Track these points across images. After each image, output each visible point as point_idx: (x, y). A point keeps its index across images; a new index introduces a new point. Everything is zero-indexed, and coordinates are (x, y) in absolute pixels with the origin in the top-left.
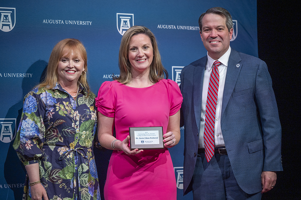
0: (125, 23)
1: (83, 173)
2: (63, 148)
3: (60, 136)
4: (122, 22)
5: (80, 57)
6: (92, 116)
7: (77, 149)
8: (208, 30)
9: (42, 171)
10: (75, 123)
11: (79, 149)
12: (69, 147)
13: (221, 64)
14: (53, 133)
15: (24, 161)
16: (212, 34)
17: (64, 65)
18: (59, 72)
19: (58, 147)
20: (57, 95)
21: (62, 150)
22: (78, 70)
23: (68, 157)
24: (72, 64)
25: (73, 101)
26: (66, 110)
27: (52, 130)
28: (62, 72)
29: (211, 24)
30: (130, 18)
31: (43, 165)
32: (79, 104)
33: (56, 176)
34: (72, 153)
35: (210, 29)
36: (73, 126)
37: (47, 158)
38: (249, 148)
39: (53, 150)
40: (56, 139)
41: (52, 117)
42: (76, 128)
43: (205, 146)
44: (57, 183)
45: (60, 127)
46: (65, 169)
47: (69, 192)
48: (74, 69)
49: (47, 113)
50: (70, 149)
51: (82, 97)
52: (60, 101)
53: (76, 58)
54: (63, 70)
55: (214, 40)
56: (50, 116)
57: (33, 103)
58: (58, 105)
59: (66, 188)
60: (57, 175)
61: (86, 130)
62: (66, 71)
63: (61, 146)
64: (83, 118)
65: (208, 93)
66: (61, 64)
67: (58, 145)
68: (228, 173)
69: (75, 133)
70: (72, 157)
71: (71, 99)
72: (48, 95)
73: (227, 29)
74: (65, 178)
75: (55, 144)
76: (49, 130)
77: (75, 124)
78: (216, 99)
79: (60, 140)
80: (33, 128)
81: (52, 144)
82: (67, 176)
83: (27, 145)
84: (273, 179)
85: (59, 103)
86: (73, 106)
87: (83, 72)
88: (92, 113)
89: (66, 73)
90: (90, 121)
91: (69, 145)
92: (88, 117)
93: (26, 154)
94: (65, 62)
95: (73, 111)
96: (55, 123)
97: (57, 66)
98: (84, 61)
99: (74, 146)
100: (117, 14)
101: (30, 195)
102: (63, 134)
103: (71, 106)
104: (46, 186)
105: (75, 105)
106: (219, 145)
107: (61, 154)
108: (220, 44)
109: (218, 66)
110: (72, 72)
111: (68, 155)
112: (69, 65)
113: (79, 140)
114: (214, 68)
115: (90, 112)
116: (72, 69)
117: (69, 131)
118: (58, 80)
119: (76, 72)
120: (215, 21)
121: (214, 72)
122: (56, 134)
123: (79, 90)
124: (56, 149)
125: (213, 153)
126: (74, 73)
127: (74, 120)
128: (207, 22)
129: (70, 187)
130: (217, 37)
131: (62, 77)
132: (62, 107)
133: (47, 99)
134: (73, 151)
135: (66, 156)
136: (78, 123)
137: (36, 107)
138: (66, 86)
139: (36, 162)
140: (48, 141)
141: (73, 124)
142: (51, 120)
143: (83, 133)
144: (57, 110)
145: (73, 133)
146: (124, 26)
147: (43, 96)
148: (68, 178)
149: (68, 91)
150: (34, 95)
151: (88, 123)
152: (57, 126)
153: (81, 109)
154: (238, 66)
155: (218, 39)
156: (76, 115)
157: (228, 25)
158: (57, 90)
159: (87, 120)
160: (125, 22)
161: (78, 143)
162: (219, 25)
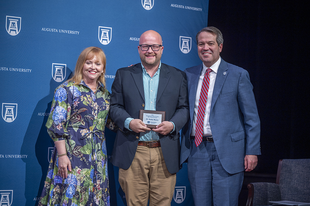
0: (105, 35)
1: (98, 150)
2: (84, 130)
3: (83, 120)
4: (103, 33)
5: (100, 61)
6: (107, 107)
7: (95, 131)
8: (202, 44)
9: (68, 147)
10: (94, 111)
11: (97, 132)
12: (89, 130)
13: (212, 71)
14: (77, 118)
15: (54, 138)
16: (204, 48)
17: (88, 66)
18: (84, 71)
19: (81, 129)
20: (82, 89)
21: (84, 132)
22: (98, 71)
23: (88, 137)
24: (94, 66)
25: (93, 95)
26: (89, 101)
27: (77, 116)
28: (86, 72)
29: (204, 40)
30: (109, 30)
31: (68, 142)
32: (98, 98)
33: (78, 152)
34: (91, 135)
35: (203, 44)
36: (93, 114)
37: (71, 137)
38: (232, 138)
39: (76, 131)
40: (79, 123)
41: (77, 106)
42: (94, 115)
43: (196, 134)
44: (78, 157)
45: (83, 114)
46: (85, 146)
47: (88, 164)
48: (95, 70)
49: (73, 102)
50: (89, 131)
51: (100, 92)
52: (84, 94)
53: (98, 62)
54: (87, 70)
55: (206, 52)
56: (76, 104)
57: (64, 93)
58: (82, 97)
59: (85, 161)
60: (79, 150)
61: (102, 118)
62: (89, 71)
63: (83, 128)
64: (100, 108)
65: (201, 93)
66: (85, 66)
67: (81, 128)
68: (214, 156)
69: (94, 119)
70: (91, 138)
71: (92, 93)
72: (75, 88)
73: (217, 44)
74: (85, 153)
75: (78, 127)
76: (74, 115)
77: (94, 113)
78: (207, 98)
79: (82, 124)
80: (63, 113)
81: (76, 127)
82: (86, 152)
83: (58, 126)
84: (254, 161)
85: (83, 96)
86: (94, 99)
87: (102, 73)
88: (107, 105)
89: (89, 73)
90: (105, 111)
91: (89, 128)
92: (104, 108)
93: (57, 132)
94: (89, 65)
95: (93, 102)
96: (79, 110)
97: (82, 66)
98: (104, 65)
99: (92, 129)
100: (99, 27)
101: (57, 165)
102: (85, 119)
103: (92, 98)
104: (70, 159)
105: (94, 98)
106: (207, 134)
107: (83, 134)
108: (211, 55)
109: (210, 72)
110: (93, 72)
111: (88, 135)
112: (92, 67)
113: (96, 125)
114: (206, 74)
115: (106, 104)
116: (94, 70)
117: (89, 117)
118: (83, 78)
119: (97, 73)
120: (207, 37)
121: (206, 77)
122: (79, 119)
123: (98, 87)
124: (78, 131)
125: (202, 140)
126: (95, 74)
127: (93, 109)
128: (202, 38)
129: (89, 161)
130: (208, 50)
131: (86, 76)
132: (86, 99)
133: (74, 91)
134: (92, 133)
135: (87, 137)
136: (96, 112)
137: (66, 96)
138: (88, 83)
139: (63, 139)
140: (73, 124)
141: (93, 112)
142: (77, 108)
143: (100, 120)
144: (82, 100)
145: (92, 119)
146: (104, 37)
147: (71, 89)
148: (87, 153)
149: (90, 87)
150: (65, 87)
151: (104, 113)
152: (80, 113)
153: (99, 101)
154: (225, 73)
155: (210, 51)
156: (95, 105)
157: (218, 40)
158: (81, 86)
159: (103, 110)
160: (105, 33)
161: (96, 127)
162: (210, 40)
